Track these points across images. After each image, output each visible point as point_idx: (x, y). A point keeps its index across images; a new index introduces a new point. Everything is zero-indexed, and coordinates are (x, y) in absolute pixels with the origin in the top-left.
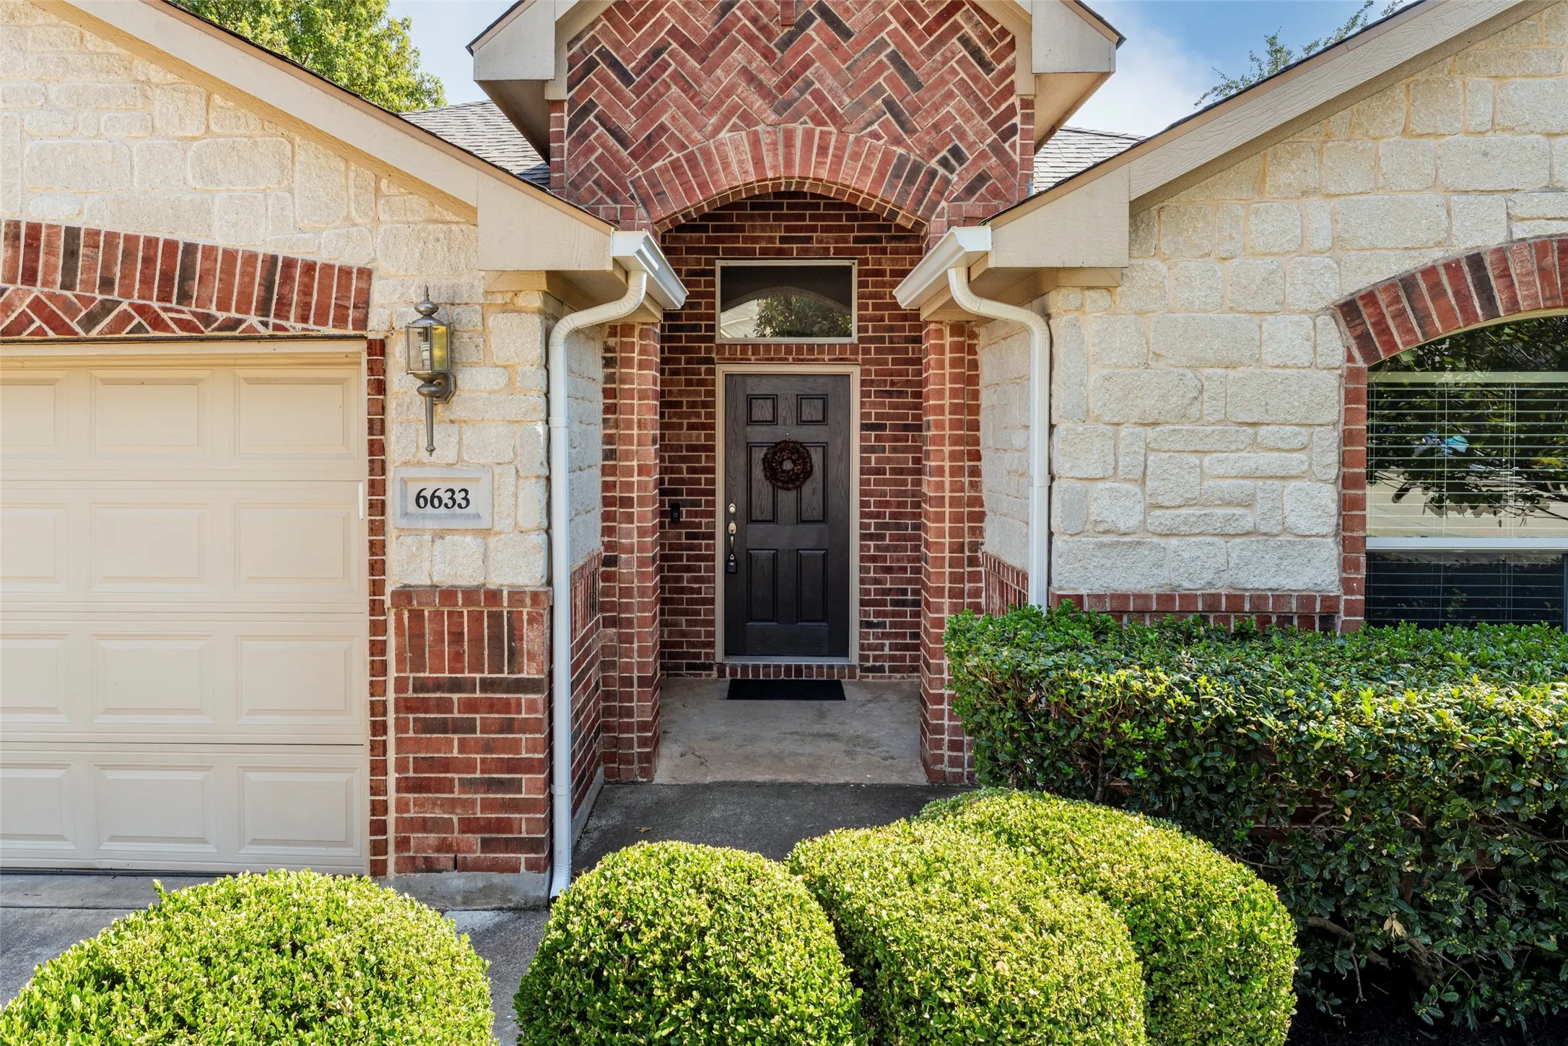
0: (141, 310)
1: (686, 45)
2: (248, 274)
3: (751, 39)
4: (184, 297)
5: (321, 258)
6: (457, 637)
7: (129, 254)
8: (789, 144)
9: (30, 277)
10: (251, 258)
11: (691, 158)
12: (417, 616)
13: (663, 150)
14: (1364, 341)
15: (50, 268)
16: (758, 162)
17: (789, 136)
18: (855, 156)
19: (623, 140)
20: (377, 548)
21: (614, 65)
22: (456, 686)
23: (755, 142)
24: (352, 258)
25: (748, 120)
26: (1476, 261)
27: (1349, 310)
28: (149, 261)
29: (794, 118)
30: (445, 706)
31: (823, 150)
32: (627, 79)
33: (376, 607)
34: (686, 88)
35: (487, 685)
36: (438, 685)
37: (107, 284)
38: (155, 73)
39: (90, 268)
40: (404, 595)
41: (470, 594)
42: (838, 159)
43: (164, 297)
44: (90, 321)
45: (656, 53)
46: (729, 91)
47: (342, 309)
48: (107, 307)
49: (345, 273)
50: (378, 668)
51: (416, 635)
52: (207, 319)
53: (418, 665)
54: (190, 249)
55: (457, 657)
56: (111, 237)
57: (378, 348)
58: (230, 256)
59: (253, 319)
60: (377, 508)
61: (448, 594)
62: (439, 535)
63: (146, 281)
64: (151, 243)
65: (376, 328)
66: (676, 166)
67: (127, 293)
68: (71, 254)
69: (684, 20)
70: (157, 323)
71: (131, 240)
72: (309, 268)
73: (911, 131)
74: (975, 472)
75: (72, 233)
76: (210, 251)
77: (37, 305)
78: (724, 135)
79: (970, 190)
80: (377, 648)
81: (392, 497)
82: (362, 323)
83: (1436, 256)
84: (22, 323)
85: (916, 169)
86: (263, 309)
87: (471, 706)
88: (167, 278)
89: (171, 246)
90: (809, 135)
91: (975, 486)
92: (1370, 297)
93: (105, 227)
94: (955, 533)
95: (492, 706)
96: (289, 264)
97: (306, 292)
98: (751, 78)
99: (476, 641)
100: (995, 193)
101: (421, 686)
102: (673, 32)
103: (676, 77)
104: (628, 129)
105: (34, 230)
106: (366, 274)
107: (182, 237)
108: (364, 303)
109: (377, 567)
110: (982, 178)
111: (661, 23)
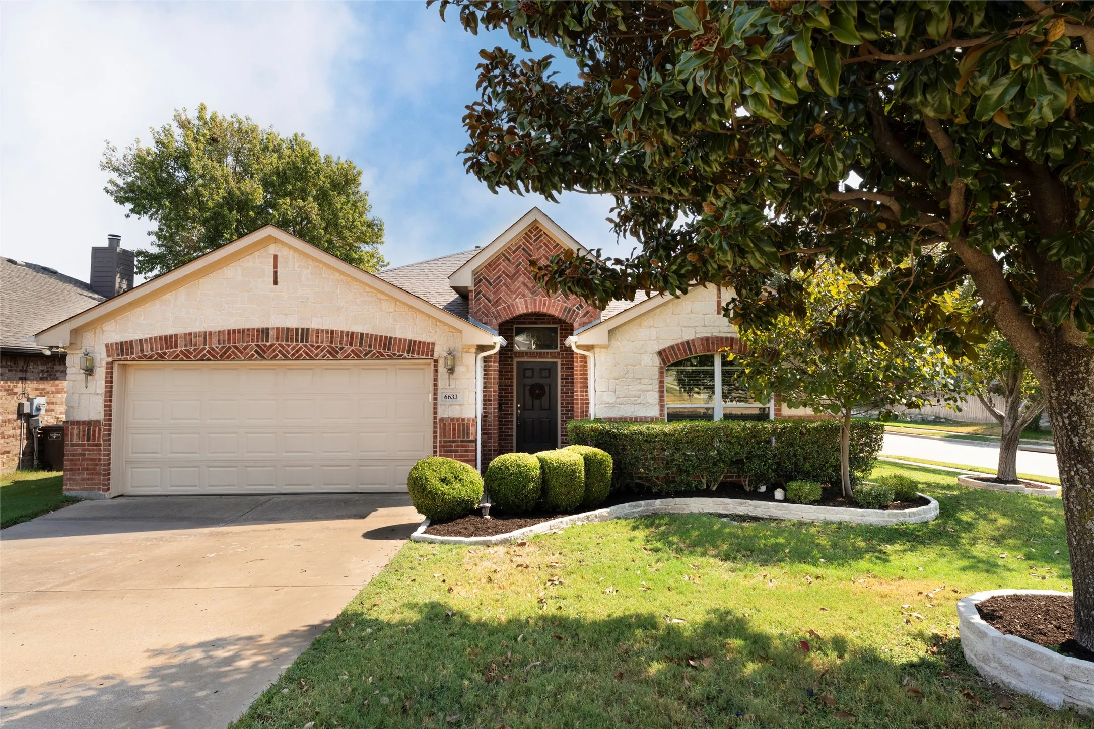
0: (379, 352)
1: (507, 275)
2: (405, 344)
3: (525, 274)
4: (389, 349)
5: (423, 340)
6: (454, 430)
7: (376, 339)
8: (535, 303)
9: (351, 345)
10: (405, 340)
11: (508, 306)
12: (444, 425)
13: (500, 304)
14: (663, 360)
15: (356, 342)
16: (527, 307)
17: (535, 300)
18: (553, 306)
19: (489, 301)
20: (435, 409)
21: (487, 280)
22: (454, 441)
23: (526, 302)
24: (430, 340)
25: (524, 296)
26: (687, 342)
27: (660, 353)
28: (381, 341)
29: (537, 295)
30: (451, 446)
31: (545, 304)
32: (491, 285)
33: (435, 423)
34: (507, 287)
35: (461, 441)
36: (450, 441)
37: (370, 346)
38: (383, 297)
39: (366, 343)
40: (442, 420)
41: (458, 420)
42: (549, 306)
43: (384, 349)
44: (366, 355)
45: (499, 277)
46: (519, 288)
47: (427, 352)
48: (370, 352)
49: (428, 344)
50: (435, 437)
51: (444, 429)
52: (395, 355)
53: (445, 437)
54: (391, 338)
55: (454, 435)
56: (372, 335)
57: (436, 361)
58: (400, 340)
59: (406, 355)
60: (435, 399)
61: (452, 420)
62: (450, 405)
63: (380, 346)
64: (381, 337)
65: (436, 356)
66: (504, 308)
67: (375, 348)
68: (361, 339)
69: (506, 269)
70: (382, 355)
71: (376, 336)
72: (420, 342)
73: (568, 299)
74: (587, 391)
75: (362, 334)
76: (395, 339)
77: (353, 351)
78: (517, 300)
79: (585, 315)
80: (435, 433)
81: (439, 397)
82: (432, 355)
83: (679, 341)
84: (349, 355)
85: (570, 309)
86: (408, 352)
87: (457, 446)
88: (385, 345)
89: (386, 337)
90: (541, 300)
91: (587, 395)
92: (664, 350)
93: (370, 333)
94: (581, 408)
95: (463, 446)
96: (415, 342)
97: (419, 348)
98: (525, 285)
99: (459, 430)
100: (591, 316)
101: (445, 441)
102: (503, 272)
103: (504, 284)
104: (491, 298)
105: (352, 333)
106: (433, 344)
107: (389, 335)
108: (433, 351)
109: (435, 413)
110: (588, 312)
111: (500, 269)
